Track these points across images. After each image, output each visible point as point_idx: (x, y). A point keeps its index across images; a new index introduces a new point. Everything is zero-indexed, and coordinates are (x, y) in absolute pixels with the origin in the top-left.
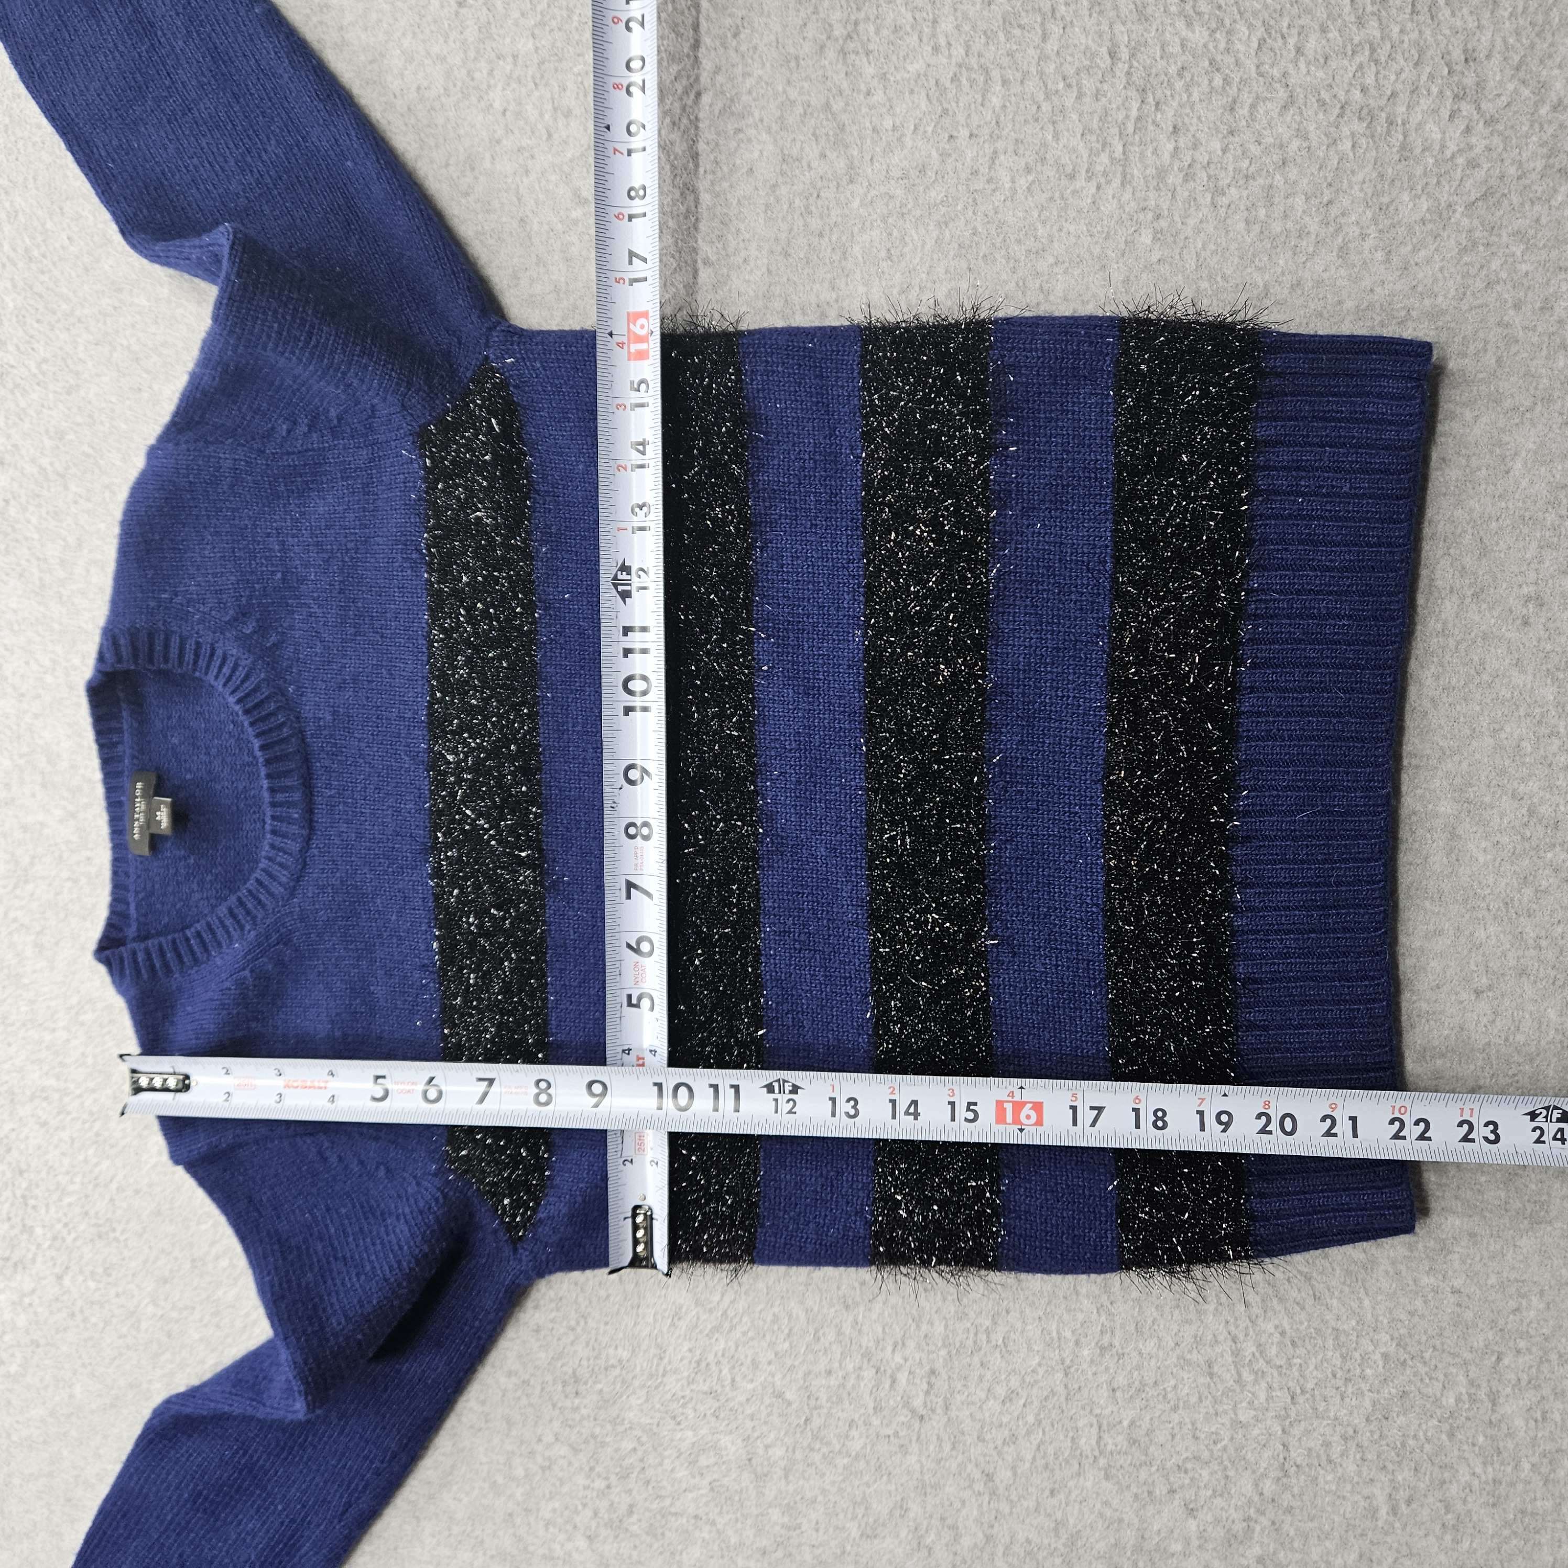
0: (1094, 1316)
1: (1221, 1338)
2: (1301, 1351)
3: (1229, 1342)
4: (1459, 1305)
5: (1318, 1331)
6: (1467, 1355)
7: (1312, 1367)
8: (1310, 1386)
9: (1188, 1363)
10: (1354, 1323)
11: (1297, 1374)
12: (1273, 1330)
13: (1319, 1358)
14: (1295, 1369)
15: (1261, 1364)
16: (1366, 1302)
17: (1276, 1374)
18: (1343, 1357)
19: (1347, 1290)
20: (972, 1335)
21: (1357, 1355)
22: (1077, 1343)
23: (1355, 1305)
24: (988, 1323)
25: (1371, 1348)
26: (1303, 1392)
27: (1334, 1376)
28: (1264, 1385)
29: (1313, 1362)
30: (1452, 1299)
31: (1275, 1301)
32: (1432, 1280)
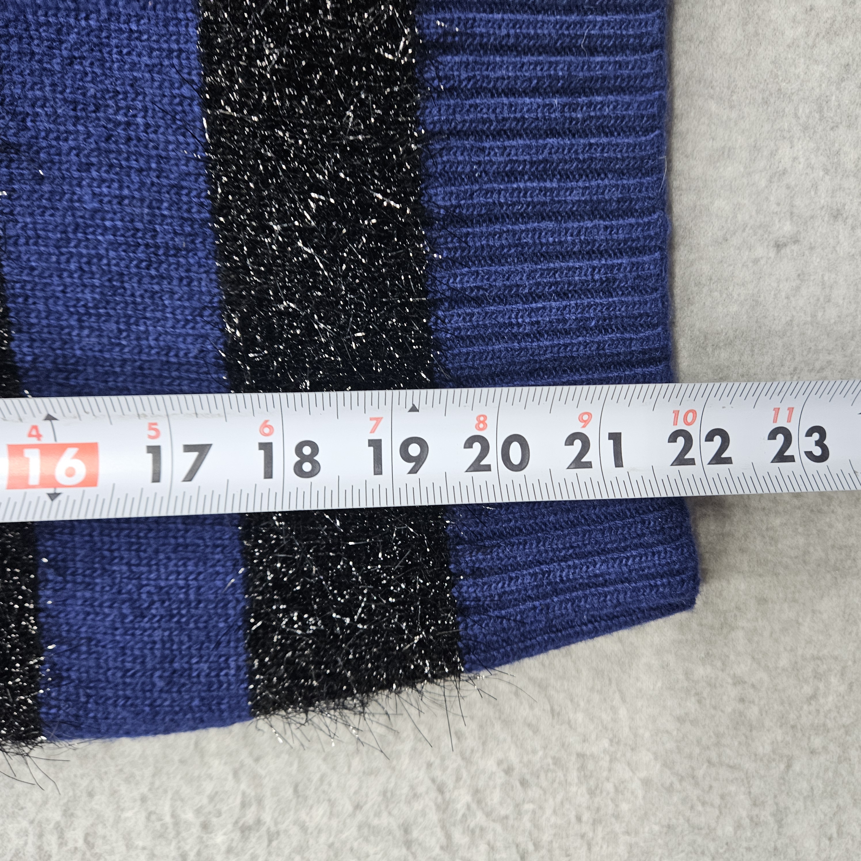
0: (230, 783)
1: (421, 789)
2: (534, 792)
3: (434, 794)
4: (742, 700)
5: (556, 761)
6: (749, 765)
7: (549, 812)
8: (546, 838)
9: (375, 831)
10: (605, 743)
11: (528, 825)
12: (494, 768)
13: (559, 798)
14: (526, 818)
15: (480, 818)
16: (623, 712)
17: (499, 828)
18: (592, 793)
19: (596, 698)
20: (31, 839)
21: (609, 787)
22: (205, 826)
23: (606, 717)
24: (57, 816)
25: (627, 774)
26: (537, 846)
27: (579, 819)
28: (483, 847)
29: (550, 805)
30: (733, 692)
31: (498, 727)
32: (709, 669)
